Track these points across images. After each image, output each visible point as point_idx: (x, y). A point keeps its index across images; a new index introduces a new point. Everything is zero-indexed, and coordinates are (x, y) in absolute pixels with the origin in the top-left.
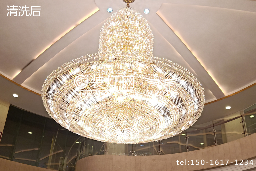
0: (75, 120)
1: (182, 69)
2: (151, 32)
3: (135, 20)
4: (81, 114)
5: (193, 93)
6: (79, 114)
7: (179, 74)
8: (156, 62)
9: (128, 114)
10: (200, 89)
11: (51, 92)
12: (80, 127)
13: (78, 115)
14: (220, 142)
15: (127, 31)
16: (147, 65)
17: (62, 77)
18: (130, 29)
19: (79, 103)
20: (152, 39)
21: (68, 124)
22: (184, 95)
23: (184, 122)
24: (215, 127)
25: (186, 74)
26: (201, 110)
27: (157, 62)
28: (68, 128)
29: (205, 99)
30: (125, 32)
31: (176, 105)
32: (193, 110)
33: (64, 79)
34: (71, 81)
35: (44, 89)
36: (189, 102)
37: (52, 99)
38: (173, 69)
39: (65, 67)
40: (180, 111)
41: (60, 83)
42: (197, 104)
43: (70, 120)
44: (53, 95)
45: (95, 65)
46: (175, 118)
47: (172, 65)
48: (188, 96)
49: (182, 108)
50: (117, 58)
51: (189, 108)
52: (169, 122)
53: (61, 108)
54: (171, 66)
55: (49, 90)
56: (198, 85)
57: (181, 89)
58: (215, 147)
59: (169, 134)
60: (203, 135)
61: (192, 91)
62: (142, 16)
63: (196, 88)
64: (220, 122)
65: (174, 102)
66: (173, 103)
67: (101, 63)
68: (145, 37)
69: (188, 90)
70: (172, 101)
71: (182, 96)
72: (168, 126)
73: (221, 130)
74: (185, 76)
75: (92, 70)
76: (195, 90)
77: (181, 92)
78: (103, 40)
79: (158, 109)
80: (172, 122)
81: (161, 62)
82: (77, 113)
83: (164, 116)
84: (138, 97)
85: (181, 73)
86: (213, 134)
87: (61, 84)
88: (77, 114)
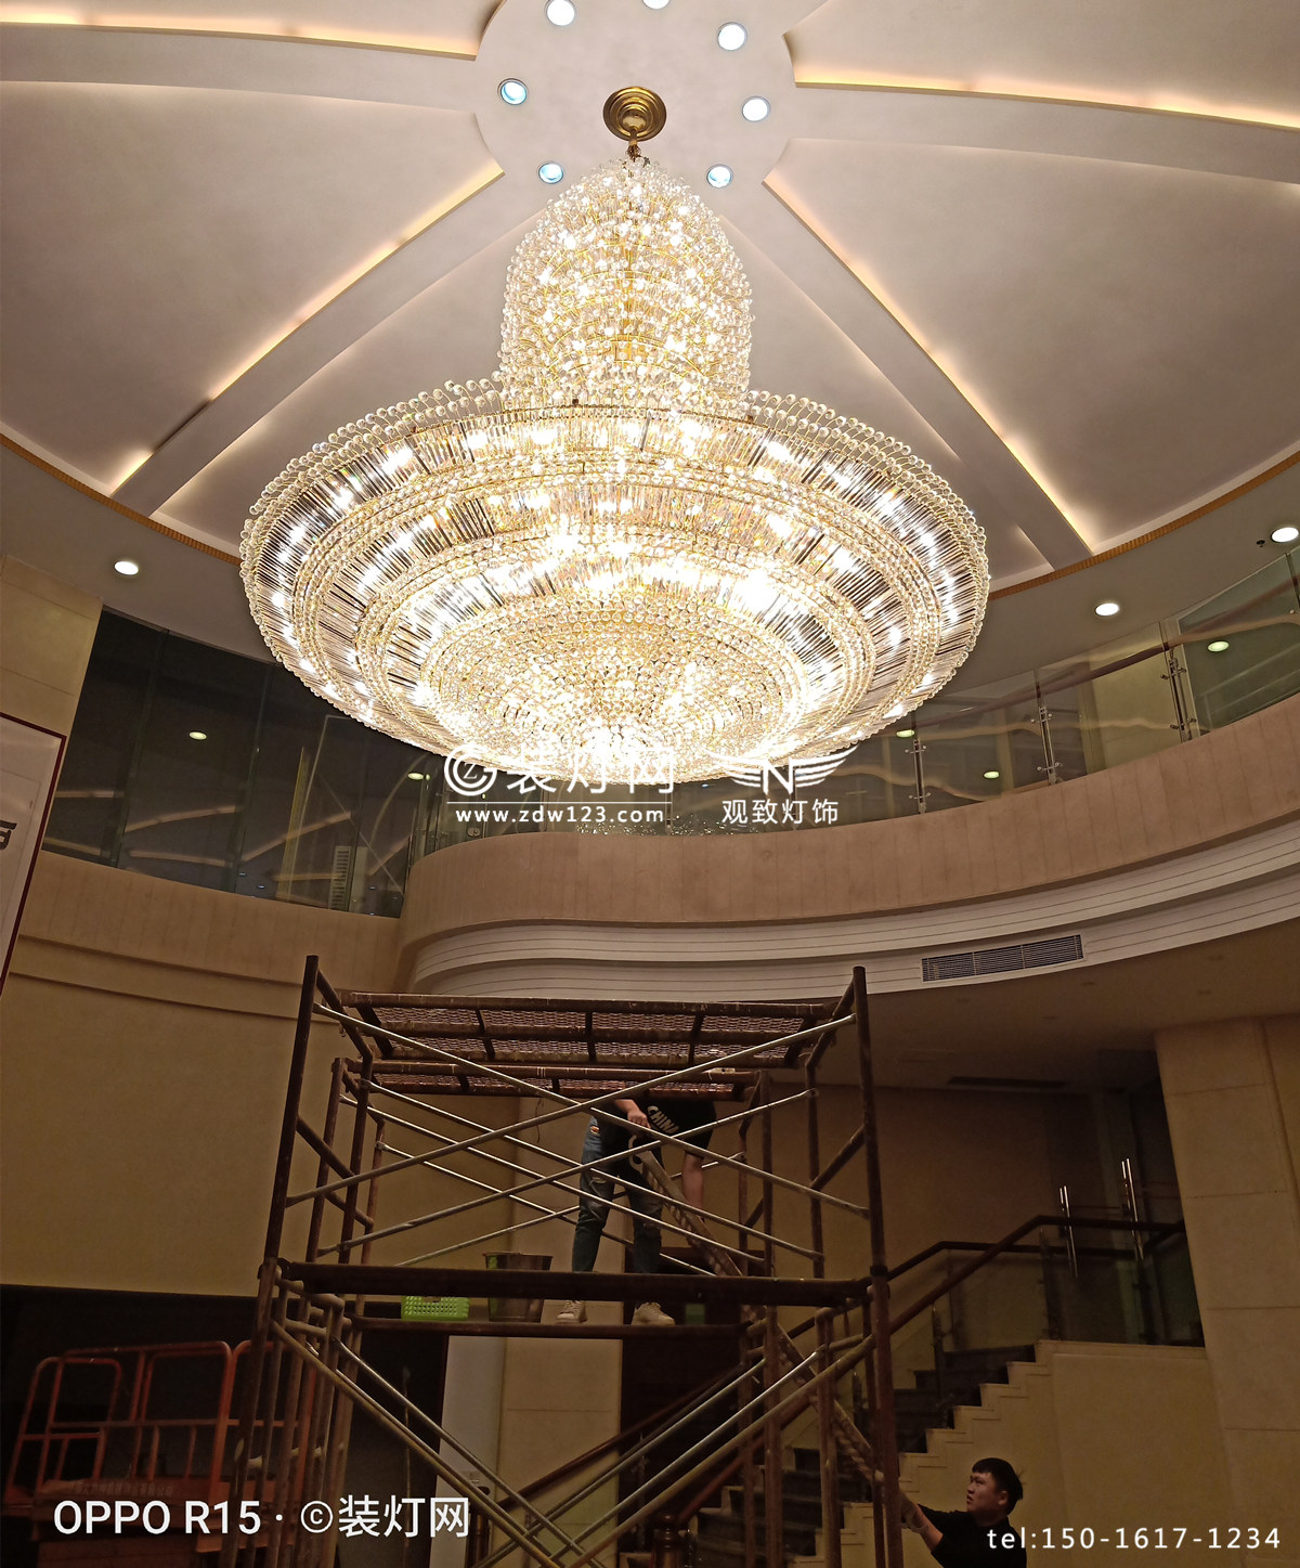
0: (398, 679)
1: (881, 445)
2: (737, 270)
3: (666, 218)
4: (425, 656)
5: (933, 552)
6: (415, 656)
7: (865, 464)
8: (758, 413)
9: (638, 650)
10: (966, 532)
11: (284, 556)
12: (418, 713)
13: (412, 658)
14: (1075, 766)
15: (629, 269)
16: (719, 426)
17: (332, 488)
18: (641, 263)
19: (413, 606)
20: (746, 304)
21: (366, 701)
22: (893, 559)
23: (899, 683)
24: (1045, 698)
25: (899, 466)
26: (975, 625)
27: (763, 416)
28: (368, 716)
29: (989, 577)
30: (621, 276)
31: (859, 605)
32: (936, 626)
33: (342, 500)
34: (374, 504)
35: (250, 542)
36: (917, 590)
37: (288, 585)
38: (841, 445)
39: (343, 441)
40: (880, 633)
41: (323, 517)
42: (956, 599)
43: (375, 684)
44: (291, 571)
45: (480, 431)
46: (853, 663)
47: (834, 426)
48: (911, 562)
49: (887, 620)
50: (582, 398)
51: (918, 615)
52: (830, 682)
53: (330, 629)
54: (827, 432)
55: (274, 546)
56: (952, 513)
57: (878, 531)
58: (1048, 789)
59: (833, 734)
60: (994, 736)
61: (928, 540)
62: (697, 198)
63: (946, 527)
64: (1071, 673)
65: (849, 593)
66: (843, 598)
67: (506, 420)
68: (713, 295)
69: (911, 538)
70: (839, 585)
71: (882, 565)
72: (825, 699)
73: (1077, 712)
74: (895, 476)
75: (468, 455)
76: (944, 539)
77: (877, 545)
78: (518, 311)
79: (776, 623)
80: (843, 684)
81: (783, 413)
82: (405, 651)
83: (803, 656)
84: (684, 571)
85: (874, 462)
86: (1038, 729)
87: (328, 522)
88: (403, 653)
